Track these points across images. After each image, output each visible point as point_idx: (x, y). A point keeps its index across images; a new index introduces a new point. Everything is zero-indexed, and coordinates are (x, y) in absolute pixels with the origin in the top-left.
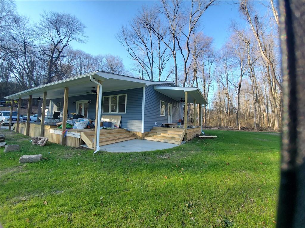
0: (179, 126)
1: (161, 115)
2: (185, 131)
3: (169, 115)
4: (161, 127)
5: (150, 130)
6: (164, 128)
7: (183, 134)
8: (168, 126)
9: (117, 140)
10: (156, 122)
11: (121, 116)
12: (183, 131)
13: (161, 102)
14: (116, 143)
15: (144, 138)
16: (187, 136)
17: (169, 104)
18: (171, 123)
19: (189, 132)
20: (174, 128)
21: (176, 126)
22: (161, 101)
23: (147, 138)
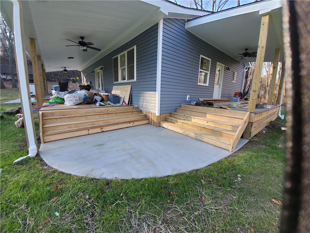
0: (235, 105)
1: (199, 84)
2: (250, 117)
3: (218, 84)
4: (197, 104)
5: (176, 110)
6: (201, 108)
7: (244, 125)
8: (209, 104)
9: (106, 128)
10: (188, 96)
11: (130, 86)
12: (245, 118)
13: (202, 59)
14: (103, 132)
15: (161, 124)
16: (253, 128)
17: (218, 63)
18: (220, 98)
19: (259, 118)
20: (221, 108)
21: (227, 103)
22: (201, 56)
23: (165, 125)
